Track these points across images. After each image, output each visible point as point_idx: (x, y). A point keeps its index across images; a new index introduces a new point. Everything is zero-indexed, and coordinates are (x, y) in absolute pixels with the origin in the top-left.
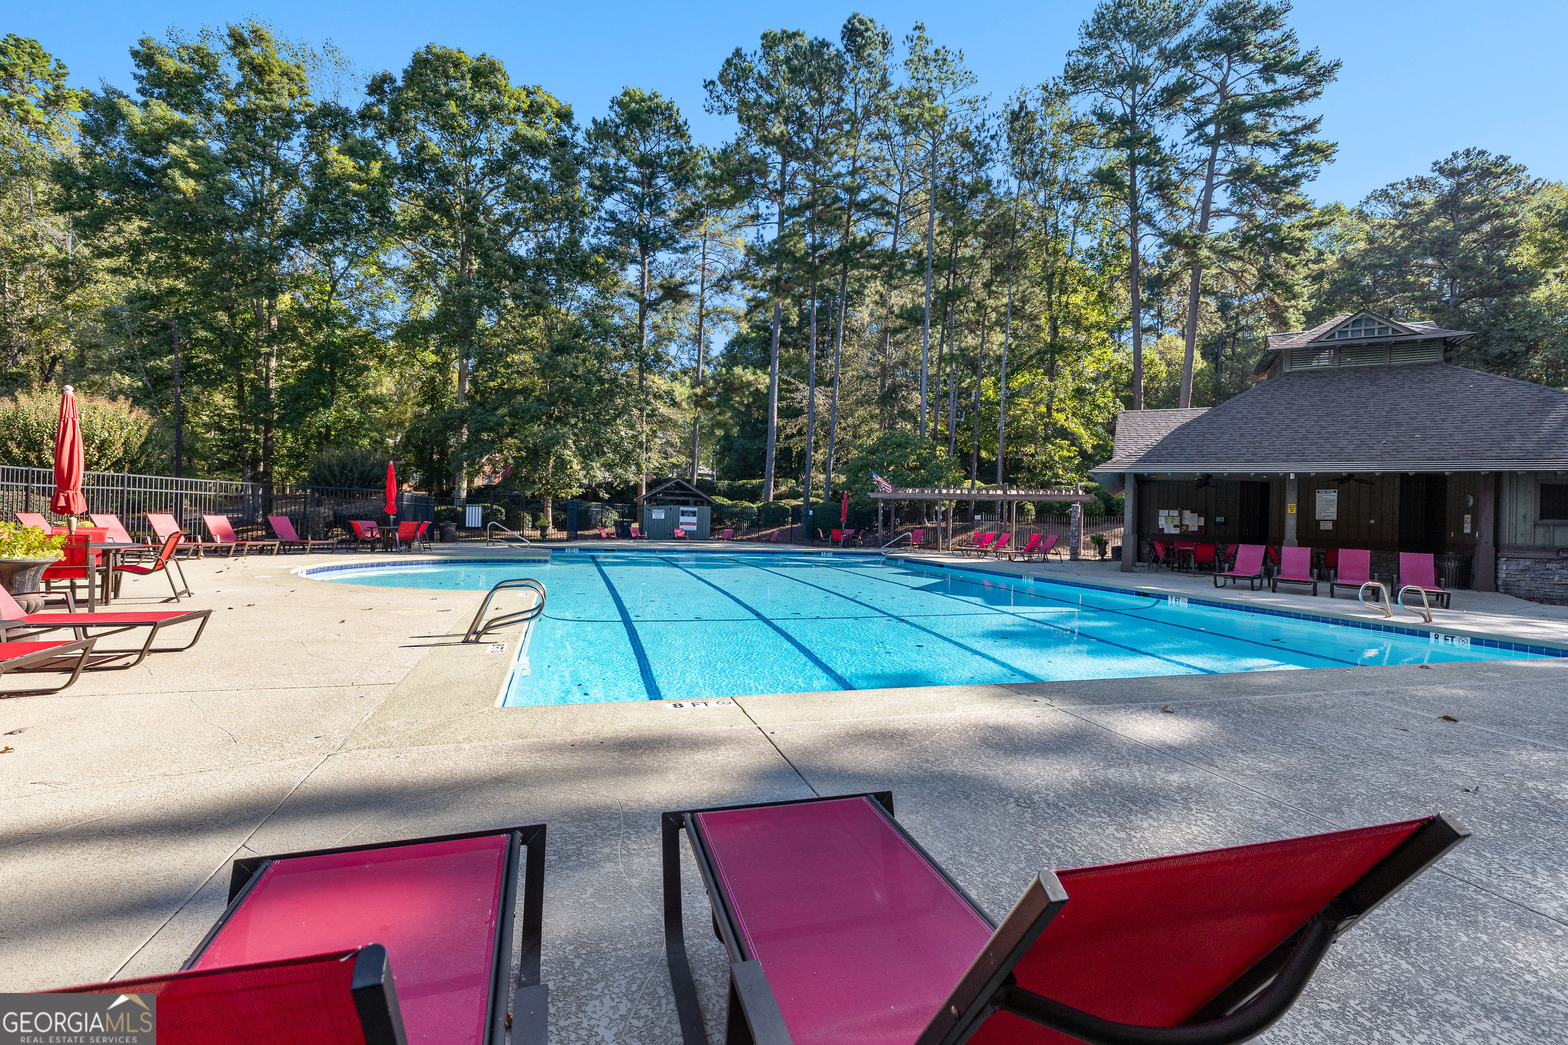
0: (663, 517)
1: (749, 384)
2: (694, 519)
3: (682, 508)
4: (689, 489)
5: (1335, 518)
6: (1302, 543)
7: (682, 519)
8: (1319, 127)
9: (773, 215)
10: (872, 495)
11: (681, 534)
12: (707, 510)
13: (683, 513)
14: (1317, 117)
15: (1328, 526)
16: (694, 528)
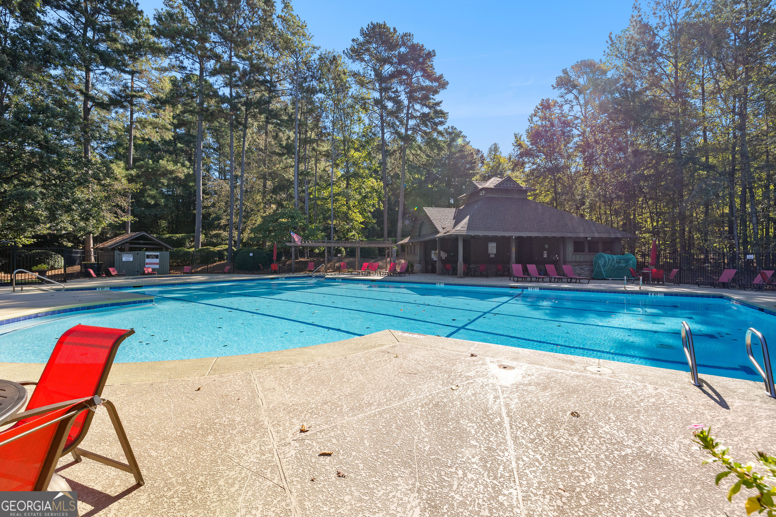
0: (131, 259)
1: (172, 172)
2: (157, 261)
3: (147, 253)
4: (151, 240)
5: (495, 253)
6: (517, 262)
7: (147, 261)
8: (441, 105)
9: (196, 70)
10: (288, 244)
11: (150, 270)
12: (167, 254)
13: (148, 257)
14: (441, 100)
15: (493, 256)
16: (157, 266)
